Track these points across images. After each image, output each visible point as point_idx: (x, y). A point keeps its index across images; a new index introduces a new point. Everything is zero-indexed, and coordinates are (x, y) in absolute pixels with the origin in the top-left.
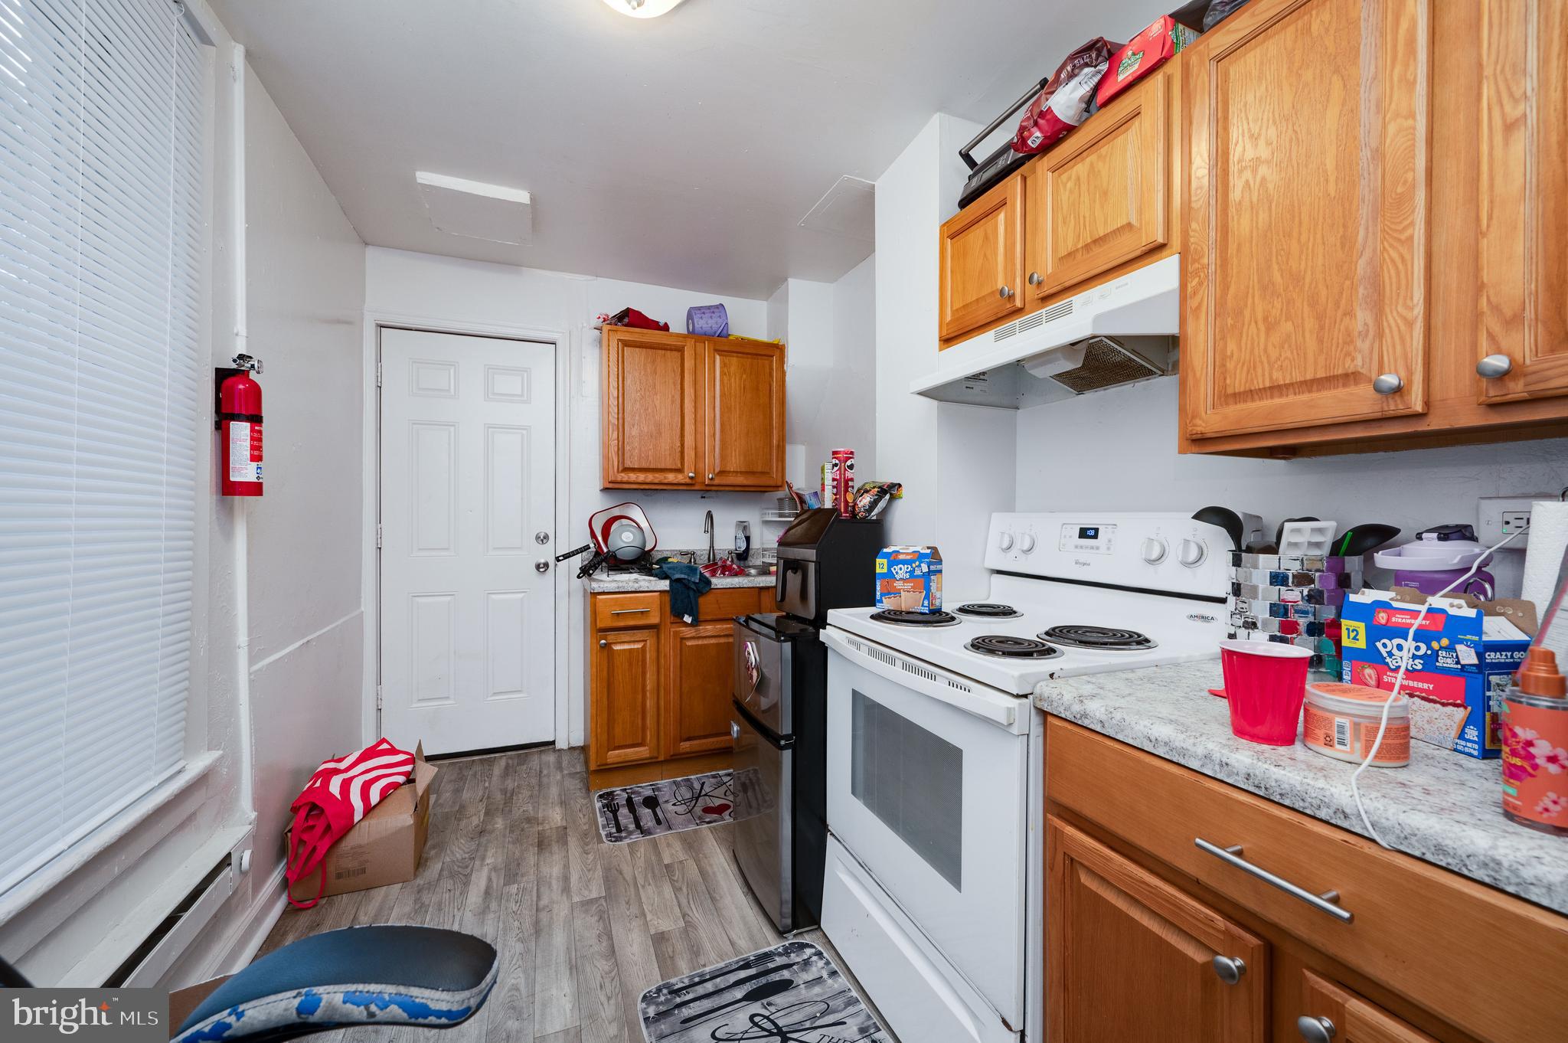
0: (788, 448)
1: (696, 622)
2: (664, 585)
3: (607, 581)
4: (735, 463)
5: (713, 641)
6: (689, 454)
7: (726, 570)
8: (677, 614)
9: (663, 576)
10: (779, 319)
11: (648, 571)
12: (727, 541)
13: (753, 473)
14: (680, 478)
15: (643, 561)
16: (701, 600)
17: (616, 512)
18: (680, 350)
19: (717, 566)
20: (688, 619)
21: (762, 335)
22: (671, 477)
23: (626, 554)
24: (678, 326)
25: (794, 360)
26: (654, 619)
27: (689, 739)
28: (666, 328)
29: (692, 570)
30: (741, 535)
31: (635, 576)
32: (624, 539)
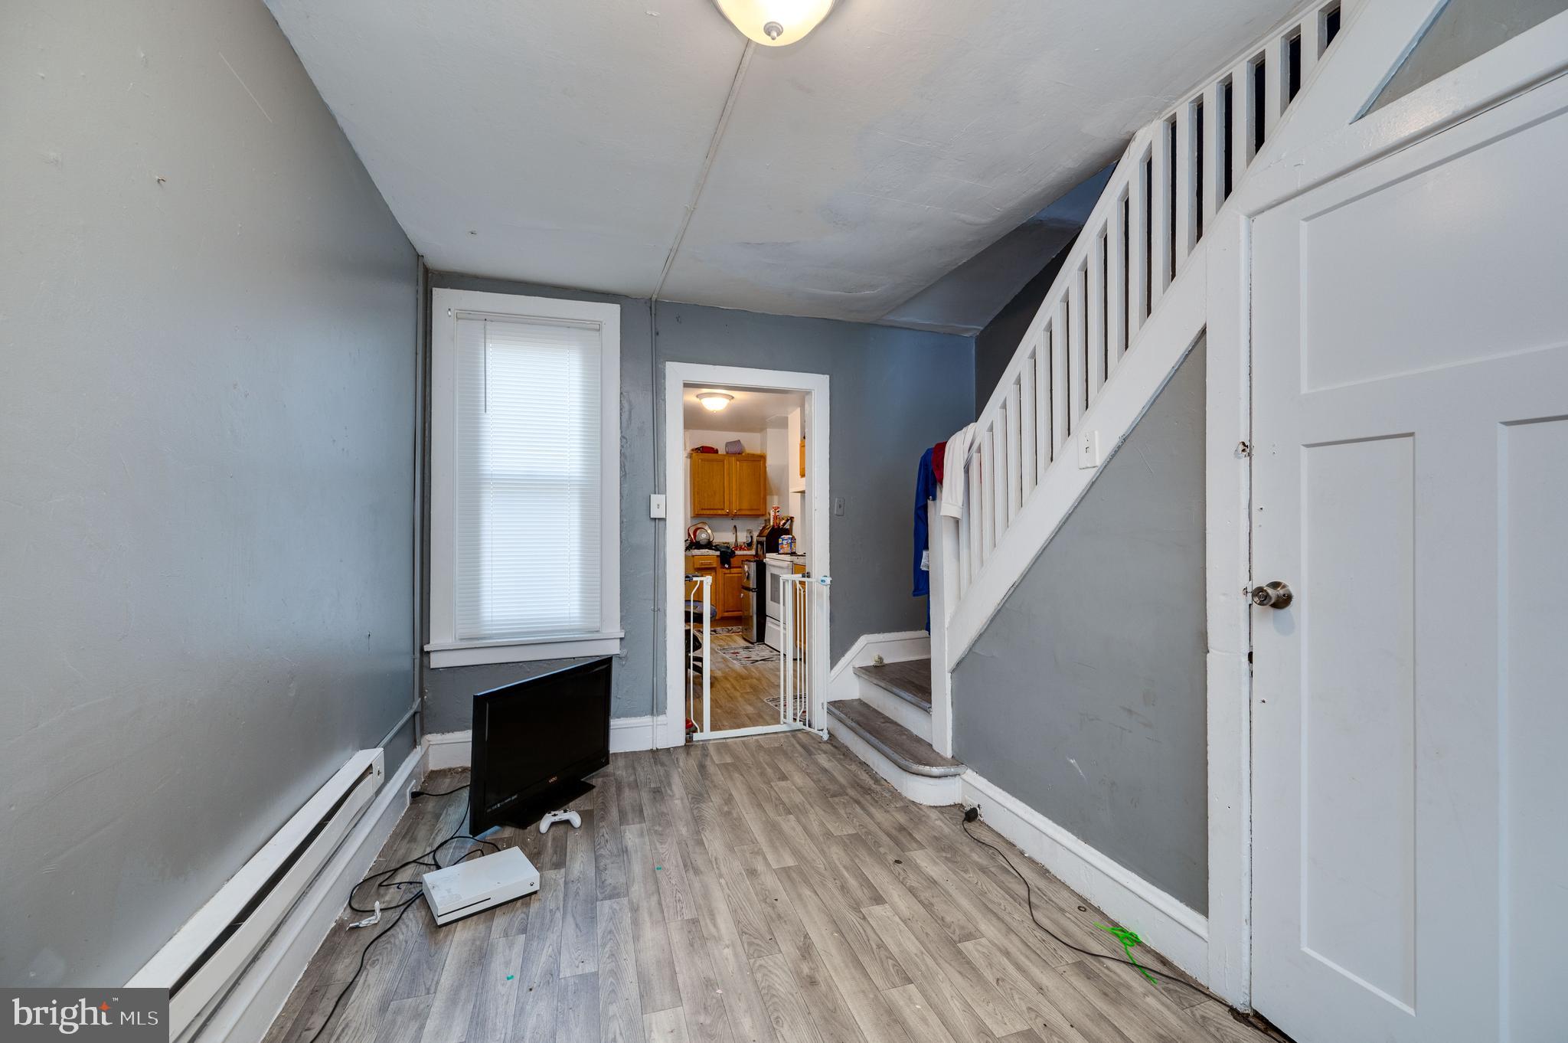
0: (768, 497)
1: (730, 568)
2: (718, 553)
3: (696, 552)
4: (745, 505)
5: (736, 575)
6: (727, 504)
7: (741, 549)
8: (723, 563)
9: (717, 550)
10: (764, 443)
11: (710, 549)
12: (743, 538)
13: (753, 510)
14: (723, 512)
15: (709, 545)
16: (732, 559)
17: (699, 526)
18: (723, 461)
19: (738, 547)
20: (727, 566)
21: (758, 452)
22: (720, 512)
23: (703, 542)
24: (722, 451)
25: (769, 462)
26: (714, 566)
27: (727, 612)
28: (716, 451)
29: (728, 548)
30: (749, 536)
31: (707, 550)
32: (702, 536)
